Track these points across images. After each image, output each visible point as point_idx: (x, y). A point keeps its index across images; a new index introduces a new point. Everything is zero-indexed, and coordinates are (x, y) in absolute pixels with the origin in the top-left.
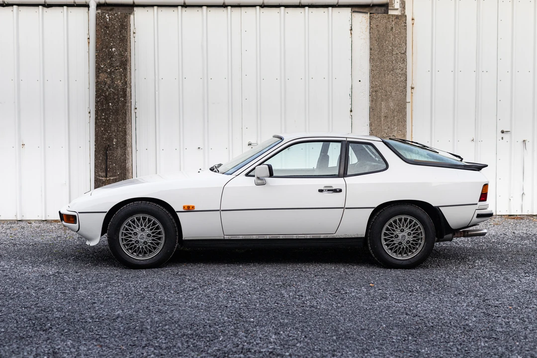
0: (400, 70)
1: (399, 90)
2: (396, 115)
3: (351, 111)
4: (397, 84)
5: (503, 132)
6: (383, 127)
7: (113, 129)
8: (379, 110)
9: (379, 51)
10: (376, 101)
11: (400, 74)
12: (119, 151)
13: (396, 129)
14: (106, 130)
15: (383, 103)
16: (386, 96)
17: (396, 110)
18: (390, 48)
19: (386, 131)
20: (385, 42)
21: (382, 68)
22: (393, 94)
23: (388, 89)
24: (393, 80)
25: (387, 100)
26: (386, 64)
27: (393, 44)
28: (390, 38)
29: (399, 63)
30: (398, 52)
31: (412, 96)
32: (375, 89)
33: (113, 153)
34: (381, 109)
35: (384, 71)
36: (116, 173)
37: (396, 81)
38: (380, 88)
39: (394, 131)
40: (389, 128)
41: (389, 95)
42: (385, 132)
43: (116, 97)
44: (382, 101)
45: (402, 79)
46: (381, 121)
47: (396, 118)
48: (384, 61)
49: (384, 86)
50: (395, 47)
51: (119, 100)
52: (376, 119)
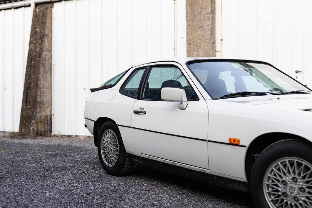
0: (207, 27)
1: (206, 42)
4: (205, 37)
5: (297, 72)
7: (32, 77)
9: (192, 14)
10: (190, 51)
11: (207, 29)
12: (34, 91)
14: (29, 78)
15: (194, 52)
16: (197, 47)
18: (199, 10)
20: (196, 7)
21: (194, 26)
22: (202, 45)
23: (198, 41)
24: (201, 34)
25: (197, 50)
26: (197, 22)
27: (201, 7)
28: (199, 3)
29: (206, 21)
30: (205, 13)
31: (221, 46)
32: (189, 42)
33: (31, 92)
35: (195, 28)
36: (31, 104)
37: (204, 35)
38: (192, 42)
41: (199, 46)
43: (36, 58)
44: (194, 51)
45: (208, 33)
48: (195, 21)
49: (195, 40)
50: (203, 9)
51: (37, 59)
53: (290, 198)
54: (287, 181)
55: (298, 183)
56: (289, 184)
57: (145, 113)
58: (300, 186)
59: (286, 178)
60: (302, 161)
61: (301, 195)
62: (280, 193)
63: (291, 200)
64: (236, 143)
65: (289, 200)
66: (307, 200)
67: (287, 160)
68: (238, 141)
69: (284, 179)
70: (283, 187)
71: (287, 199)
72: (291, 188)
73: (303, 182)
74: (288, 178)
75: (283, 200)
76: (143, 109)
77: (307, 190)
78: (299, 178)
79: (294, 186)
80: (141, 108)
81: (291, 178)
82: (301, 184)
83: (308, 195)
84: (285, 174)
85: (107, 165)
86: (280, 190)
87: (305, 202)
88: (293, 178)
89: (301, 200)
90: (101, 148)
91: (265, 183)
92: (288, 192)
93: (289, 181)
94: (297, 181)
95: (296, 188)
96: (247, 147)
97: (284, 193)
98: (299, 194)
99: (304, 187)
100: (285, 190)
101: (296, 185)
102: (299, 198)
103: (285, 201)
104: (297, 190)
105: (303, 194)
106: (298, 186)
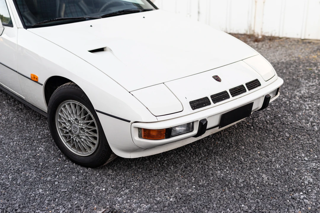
53: (75, 135)
54: (72, 121)
55: (79, 124)
56: (73, 124)
58: (81, 127)
59: (71, 119)
60: (82, 105)
61: (82, 135)
62: (68, 131)
63: (76, 138)
64: (35, 80)
65: (74, 137)
66: (87, 139)
67: (71, 103)
68: (37, 79)
69: (70, 119)
70: (69, 126)
71: (72, 136)
72: (75, 127)
73: (82, 123)
74: (72, 119)
75: (70, 137)
77: (86, 130)
78: (80, 120)
79: (76, 126)
81: (74, 119)
82: (81, 125)
83: (87, 135)
84: (70, 114)
86: (67, 128)
87: (85, 140)
88: (76, 119)
89: (82, 138)
91: (57, 120)
92: (73, 131)
93: (73, 122)
94: (78, 122)
95: (78, 128)
96: (43, 85)
97: (70, 131)
98: (80, 133)
99: (84, 128)
100: (70, 128)
101: (78, 125)
102: (81, 136)
103: (72, 138)
104: (79, 129)
105: (83, 134)
106: (79, 126)
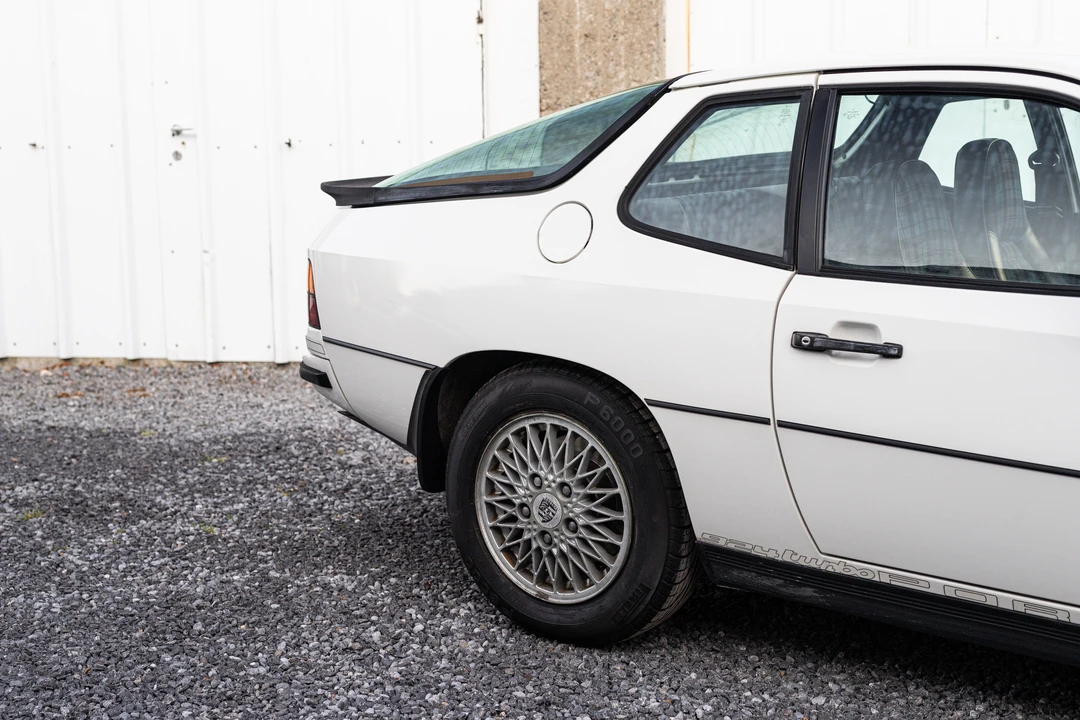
2: (620, 28)
3: (480, 21)
6: (579, 71)
8: (564, 14)
13: (622, 75)
17: (621, 13)
19: (590, 84)
34: (571, 15)
39: (617, 84)
40: (598, 73)
42: (586, 88)
46: (571, 51)
47: (621, 38)
52: (555, 45)
57: (890, 352)
76: (870, 328)
80: (847, 325)
85: (533, 593)
90: (478, 506)
